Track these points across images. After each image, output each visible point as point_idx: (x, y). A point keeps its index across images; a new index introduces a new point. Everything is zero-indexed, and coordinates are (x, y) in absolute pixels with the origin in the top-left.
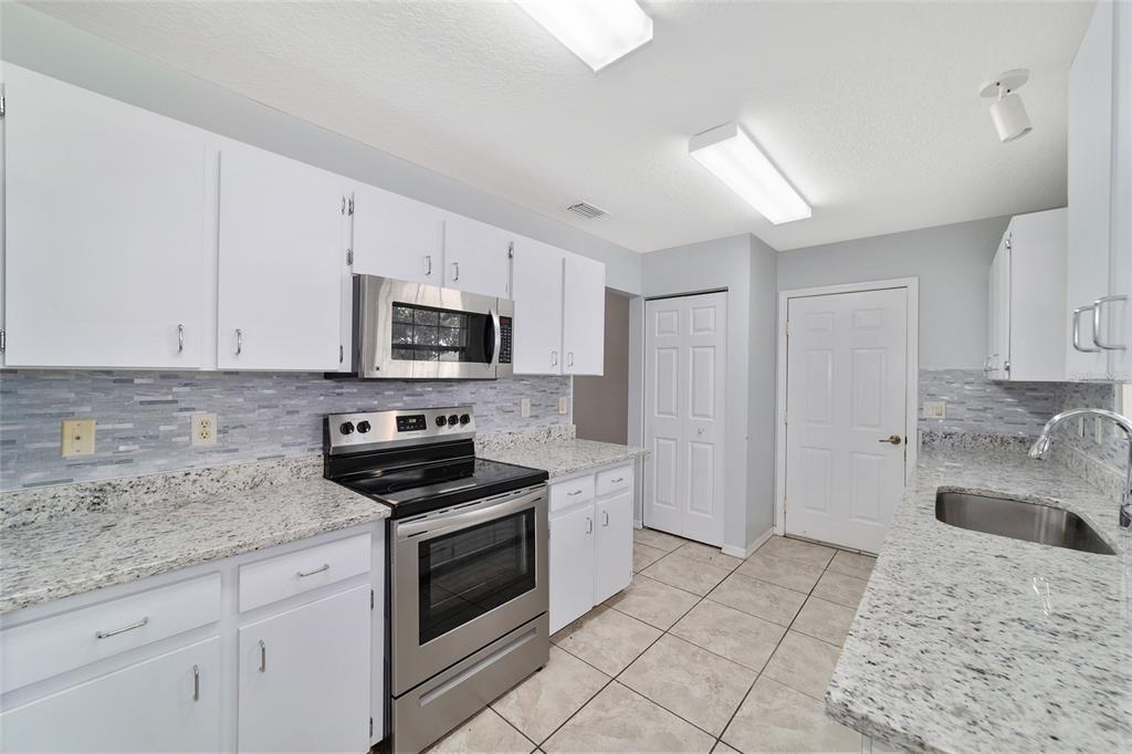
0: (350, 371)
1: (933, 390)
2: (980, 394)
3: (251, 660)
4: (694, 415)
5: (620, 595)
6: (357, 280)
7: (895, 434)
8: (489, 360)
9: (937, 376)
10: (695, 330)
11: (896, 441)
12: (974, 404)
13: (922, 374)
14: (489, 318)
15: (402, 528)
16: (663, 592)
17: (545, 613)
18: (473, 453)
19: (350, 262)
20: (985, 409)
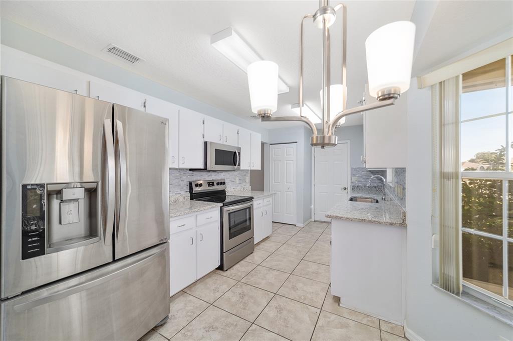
0: (203, 168)
1: (354, 173)
2: (366, 174)
3: (199, 238)
4: (287, 183)
5: (268, 237)
6: (206, 143)
7: (345, 187)
8: (235, 165)
9: (355, 169)
10: (287, 155)
11: (345, 189)
12: (364, 177)
13: (352, 169)
14: (235, 153)
15: (225, 209)
16: (281, 236)
17: (252, 237)
18: (225, 194)
19: (203, 137)
20: (367, 179)
